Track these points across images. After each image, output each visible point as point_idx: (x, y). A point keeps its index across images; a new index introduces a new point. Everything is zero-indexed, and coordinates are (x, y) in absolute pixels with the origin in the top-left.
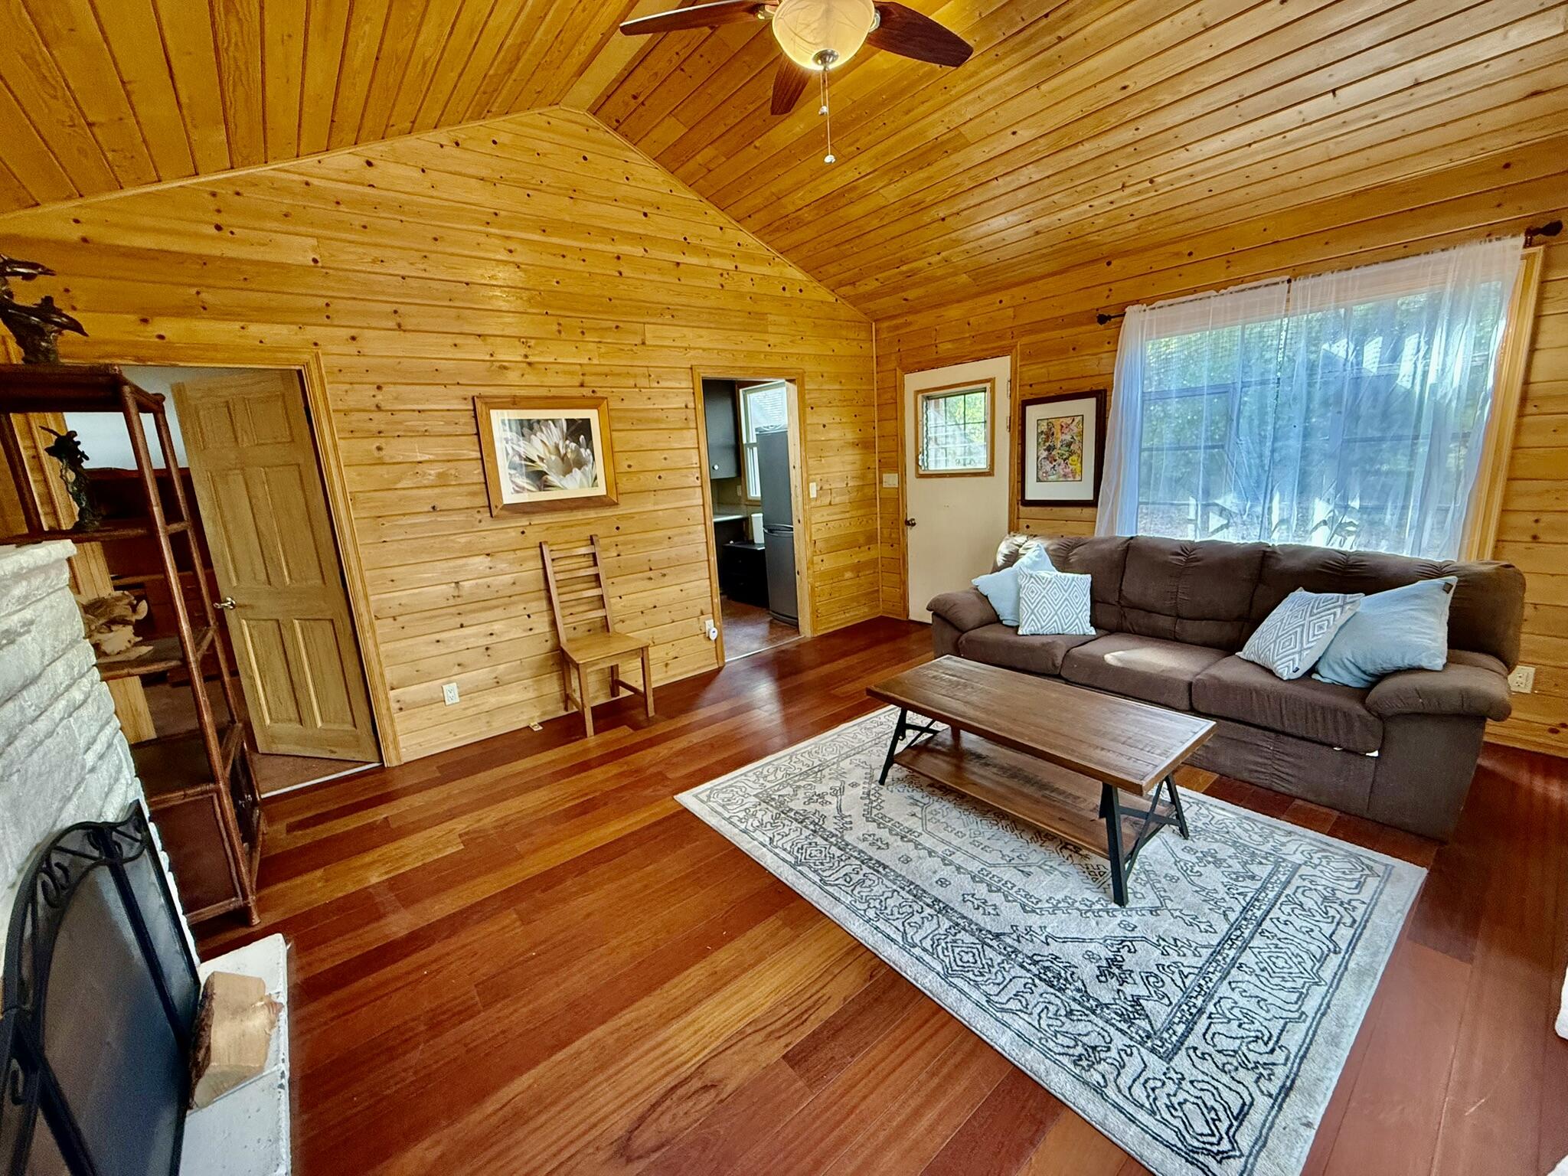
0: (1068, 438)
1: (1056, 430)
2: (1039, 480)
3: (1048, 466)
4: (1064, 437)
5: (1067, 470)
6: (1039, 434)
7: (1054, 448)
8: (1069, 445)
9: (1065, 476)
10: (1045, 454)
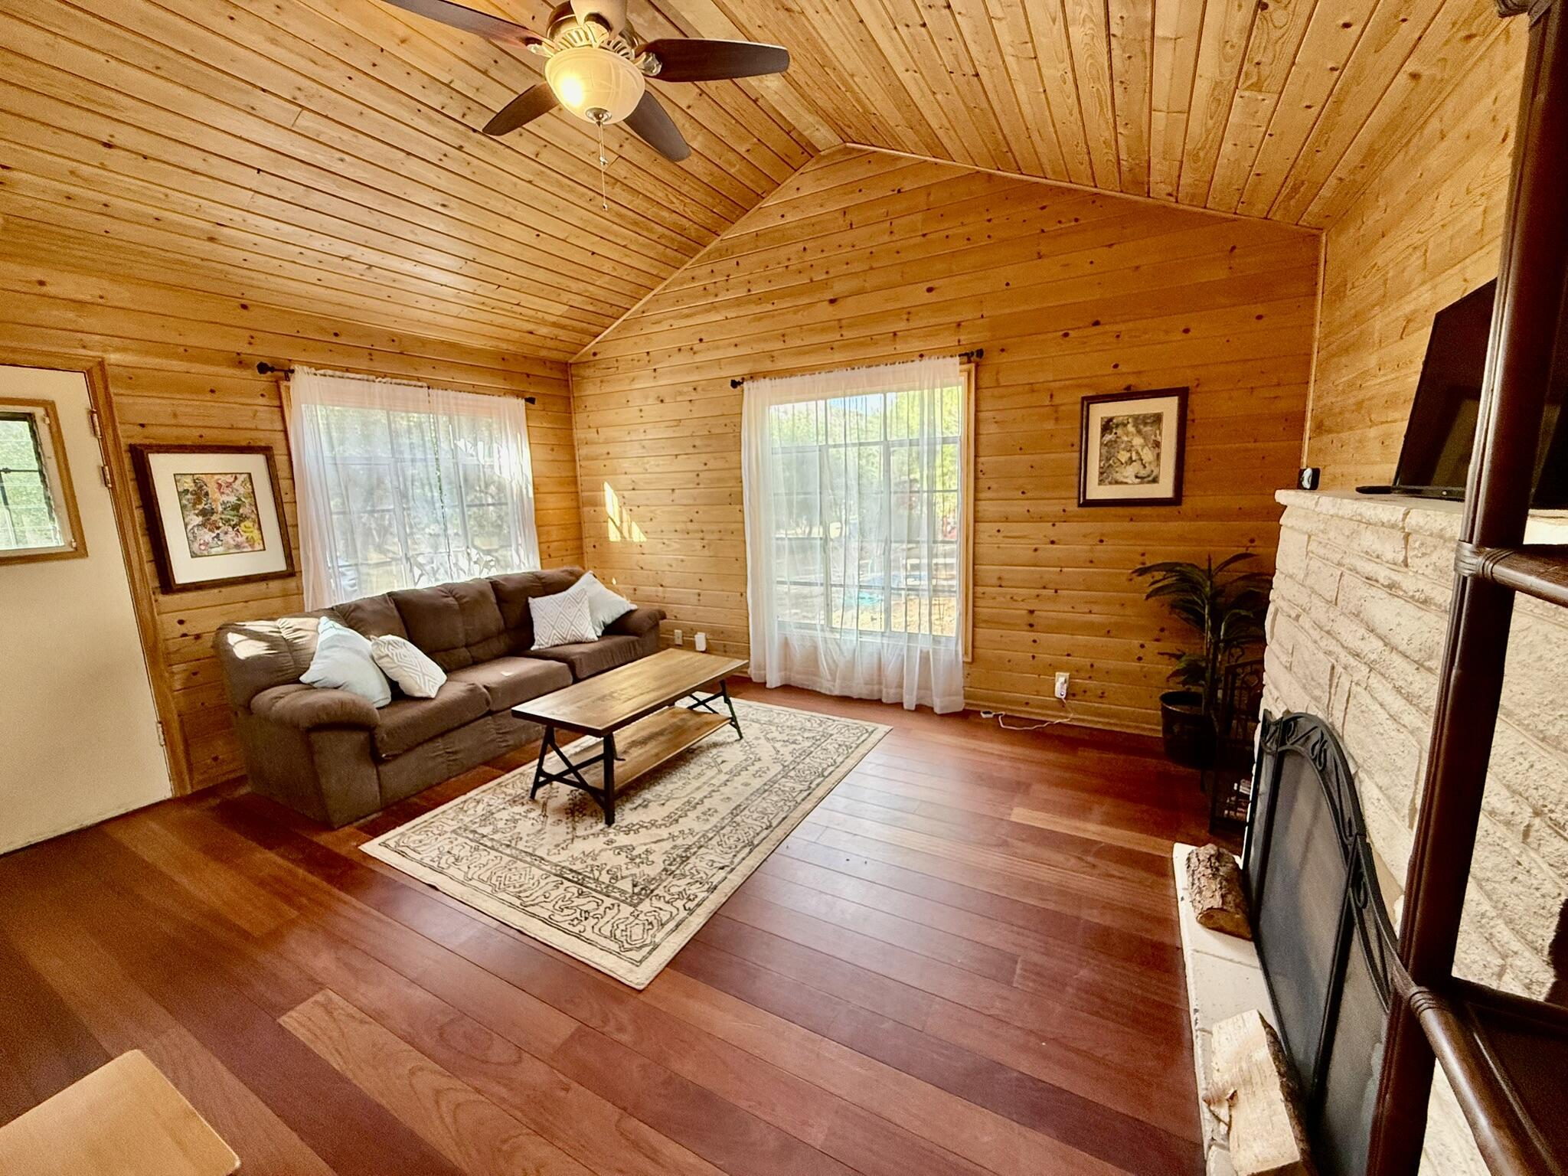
0: (233, 499)
1: (211, 488)
2: (194, 555)
3: (207, 536)
4: (225, 498)
5: (240, 539)
6: (182, 494)
7: (213, 512)
8: (236, 508)
9: (237, 546)
10: (199, 520)
